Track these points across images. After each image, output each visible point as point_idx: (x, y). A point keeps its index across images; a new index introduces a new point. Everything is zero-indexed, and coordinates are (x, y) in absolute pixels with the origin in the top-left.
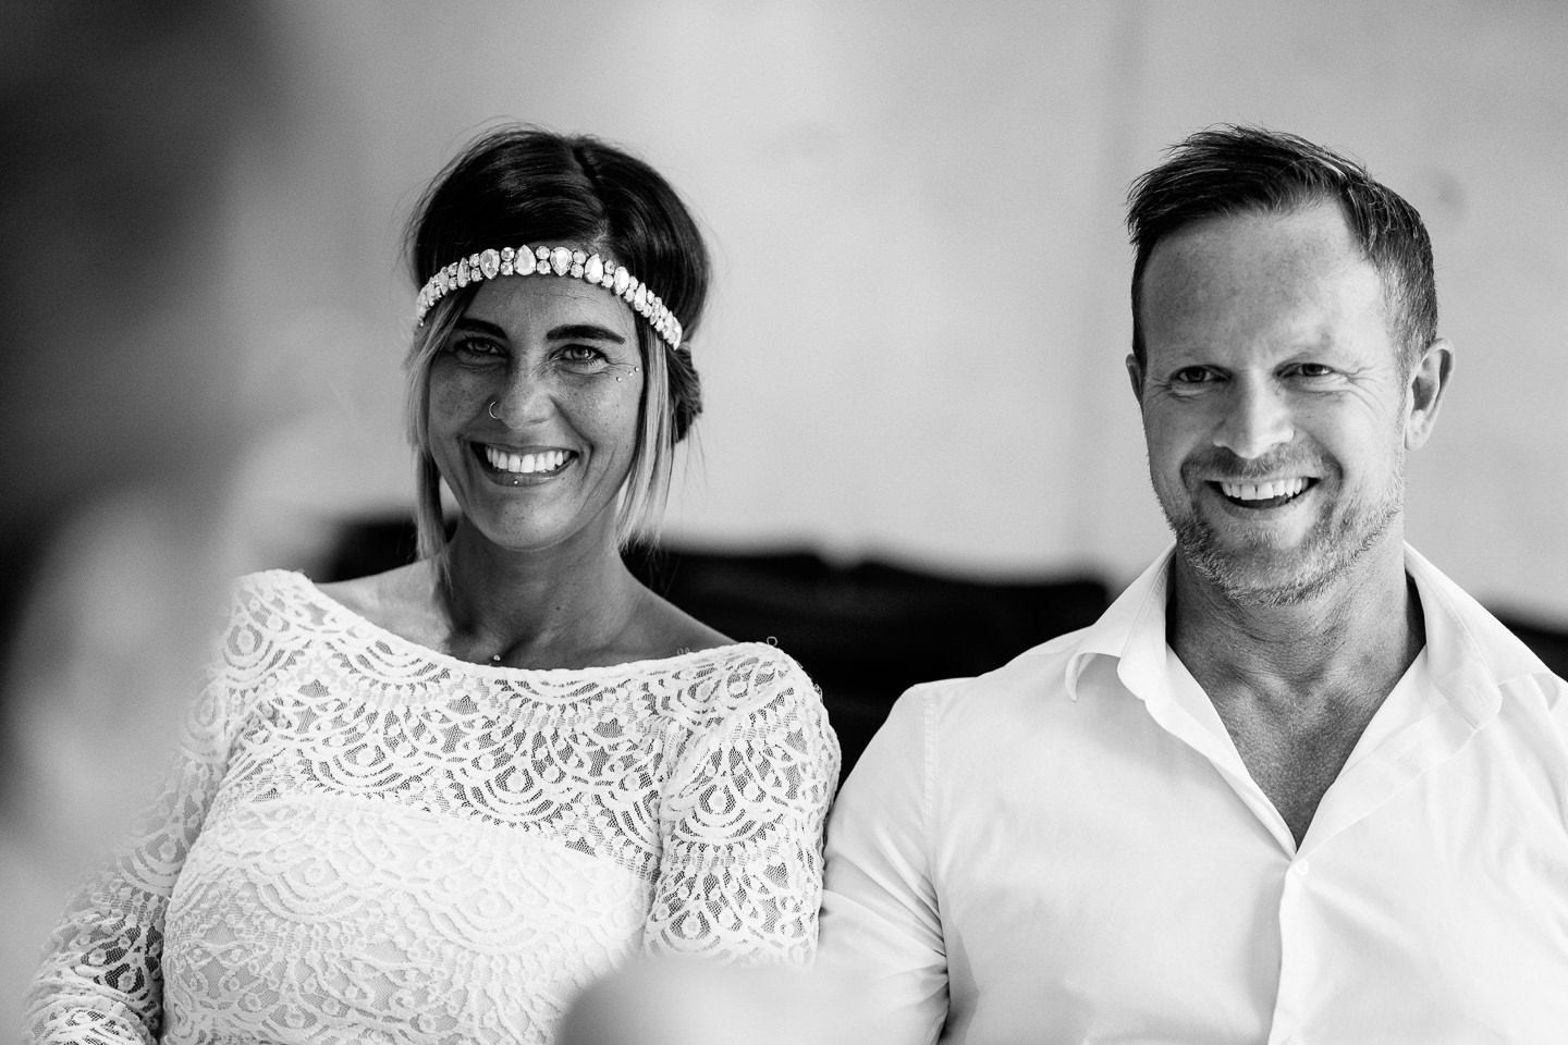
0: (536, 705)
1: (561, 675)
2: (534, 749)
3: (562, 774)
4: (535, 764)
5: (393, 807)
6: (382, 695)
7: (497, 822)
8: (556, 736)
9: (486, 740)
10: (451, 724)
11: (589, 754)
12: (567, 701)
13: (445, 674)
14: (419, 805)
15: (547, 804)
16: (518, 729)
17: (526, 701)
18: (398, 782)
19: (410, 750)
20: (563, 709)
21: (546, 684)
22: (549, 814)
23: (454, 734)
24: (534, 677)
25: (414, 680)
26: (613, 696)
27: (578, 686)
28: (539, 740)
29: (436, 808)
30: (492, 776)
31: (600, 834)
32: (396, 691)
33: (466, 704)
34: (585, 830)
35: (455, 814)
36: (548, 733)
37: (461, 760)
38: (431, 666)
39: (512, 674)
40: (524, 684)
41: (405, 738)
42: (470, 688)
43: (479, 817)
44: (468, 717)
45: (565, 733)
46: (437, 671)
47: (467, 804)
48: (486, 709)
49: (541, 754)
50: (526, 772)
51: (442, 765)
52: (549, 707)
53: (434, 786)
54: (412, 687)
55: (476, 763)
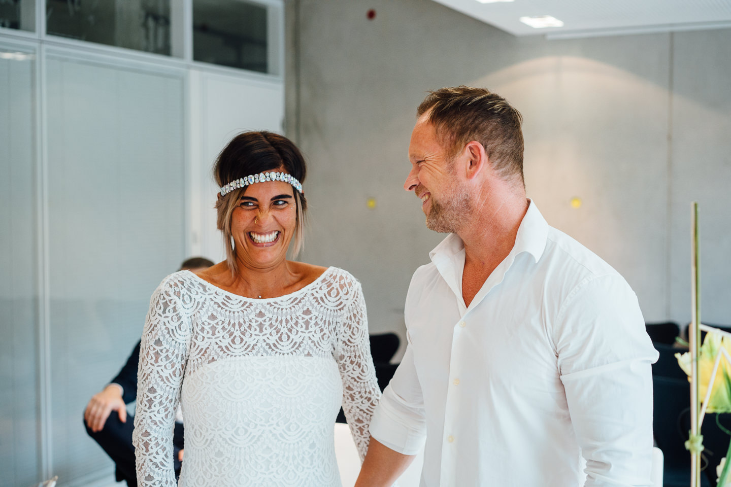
0: (282, 309)
1: (285, 297)
2: (287, 325)
3: (297, 331)
4: (288, 329)
5: (252, 358)
6: (234, 316)
7: (283, 354)
8: (291, 319)
9: (271, 325)
10: (259, 322)
11: (303, 322)
12: (291, 306)
13: (251, 304)
14: (260, 355)
15: (296, 343)
16: (280, 319)
17: (278, 309)
18: (250, 348)
19: (250, 335)
20: (291, 308)
21: (282, 301)
22: (297, 346)
23: (261, 326)
24: (278, 299)
25: (242, 308)
26: (304, 300)
27: (292, 300)
28: (287, 321)
29: (265, 354)
30: (277, 337)
31: (312, 349)
32: (238, 314)
33: (261, 314)
34: (308, 349)
35: (271, 355)
36: (289, 318)
37: (266, 334)
38: (245, 303)
39: (271, 300)
40: (276, 303)
41: (246, 331)
42: (260, 308)
43: (278, 354)
44: (264, 319)
45: (294, 317)
46: (248, 304)
47: (273, 350)
48: (268, 315)
49: (289, 326)
50: (287, 334)
51: (261, 338)
52: (286, 309)
53: (262, 346)
54: (242, 311)
55: (271, 334)
